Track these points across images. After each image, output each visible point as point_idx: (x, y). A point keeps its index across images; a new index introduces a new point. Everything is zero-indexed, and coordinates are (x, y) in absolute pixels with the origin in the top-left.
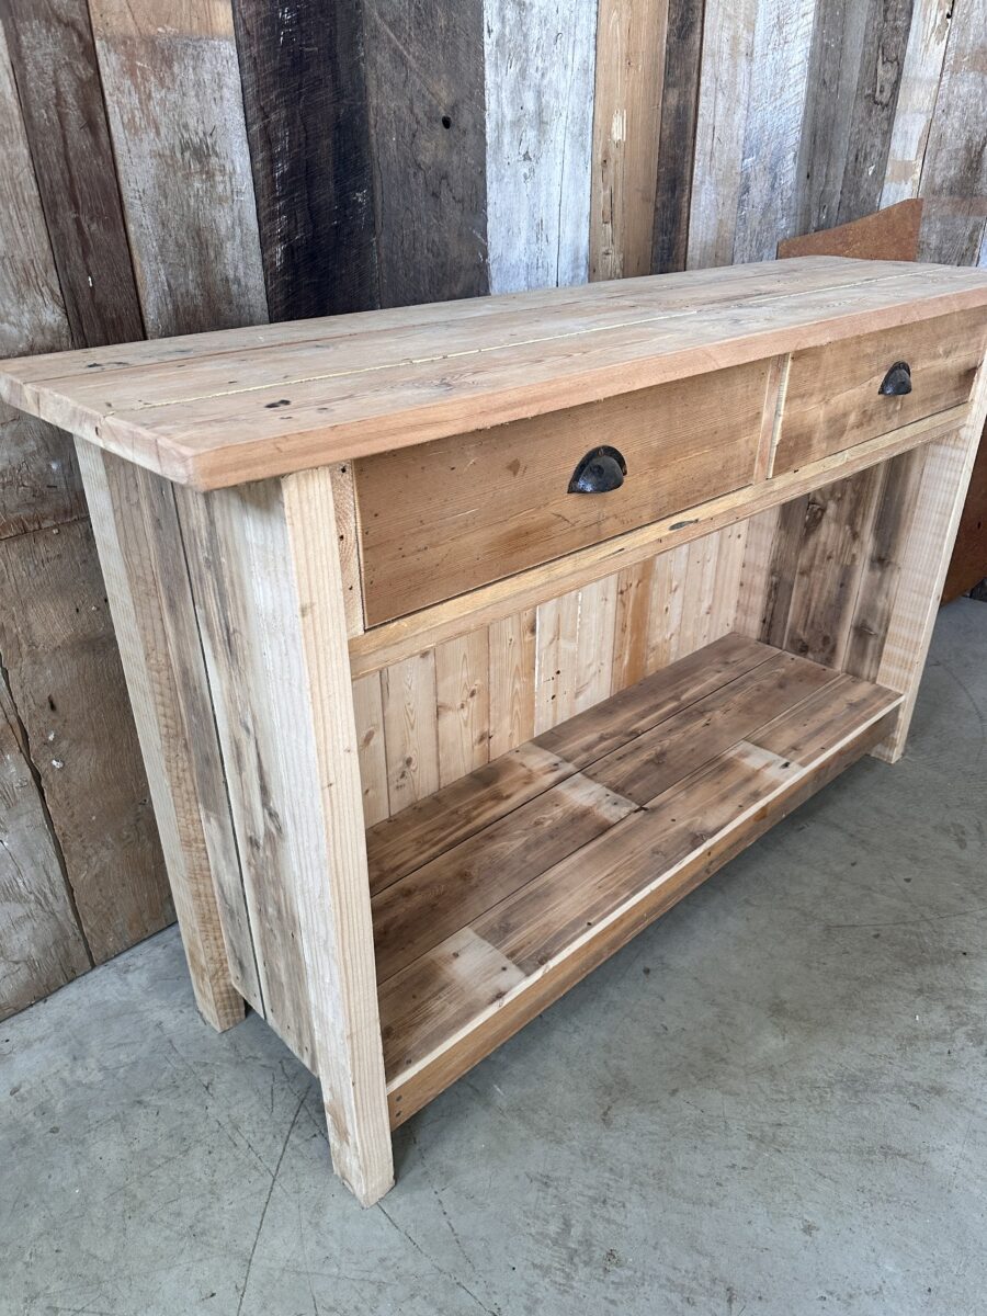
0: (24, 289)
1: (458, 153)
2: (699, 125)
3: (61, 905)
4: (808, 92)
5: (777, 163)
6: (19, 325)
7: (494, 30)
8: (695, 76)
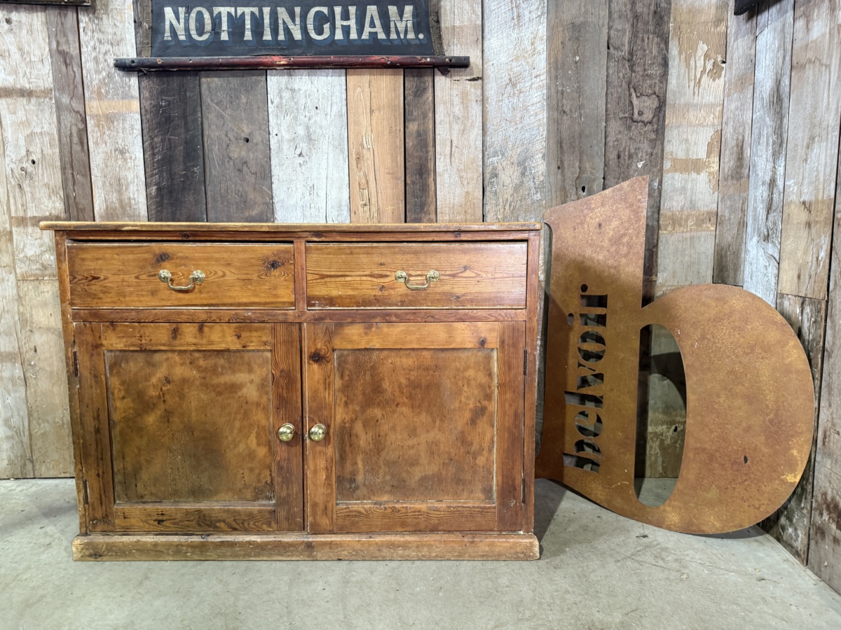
0: (51, 195)
1: (253, 153)
2: (437, 140)
3: (26, 440)
4: (548, 118)
5: (525, 161)
6: (48, 207)
7: (275, 102)
8: (431, 115)
